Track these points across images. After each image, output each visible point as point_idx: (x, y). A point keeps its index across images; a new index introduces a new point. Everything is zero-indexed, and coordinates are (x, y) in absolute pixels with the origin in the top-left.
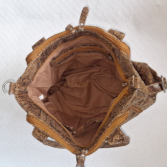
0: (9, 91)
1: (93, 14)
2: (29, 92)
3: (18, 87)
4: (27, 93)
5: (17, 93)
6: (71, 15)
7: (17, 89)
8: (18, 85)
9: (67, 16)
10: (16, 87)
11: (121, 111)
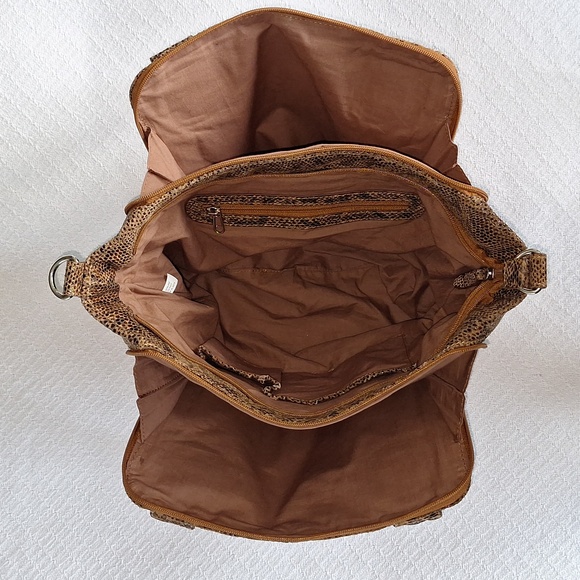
0: (65, 289)
2: (121, 286)
3: (93, 276)
4: (117, 289)
5: (89, 294)
7: (89, 281)
8: (92, 269)
10: (84, 276)
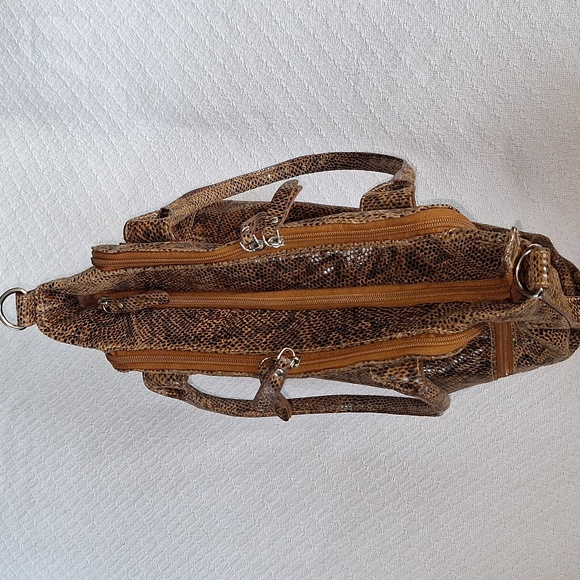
1: (373, 124)
3: (45, 302)
5: (44, 319)
6: (300, 121)
7: (42, 308)
9: (290, 124)
11: (452, 323)
